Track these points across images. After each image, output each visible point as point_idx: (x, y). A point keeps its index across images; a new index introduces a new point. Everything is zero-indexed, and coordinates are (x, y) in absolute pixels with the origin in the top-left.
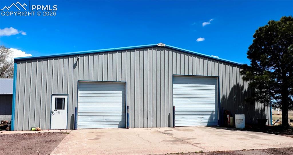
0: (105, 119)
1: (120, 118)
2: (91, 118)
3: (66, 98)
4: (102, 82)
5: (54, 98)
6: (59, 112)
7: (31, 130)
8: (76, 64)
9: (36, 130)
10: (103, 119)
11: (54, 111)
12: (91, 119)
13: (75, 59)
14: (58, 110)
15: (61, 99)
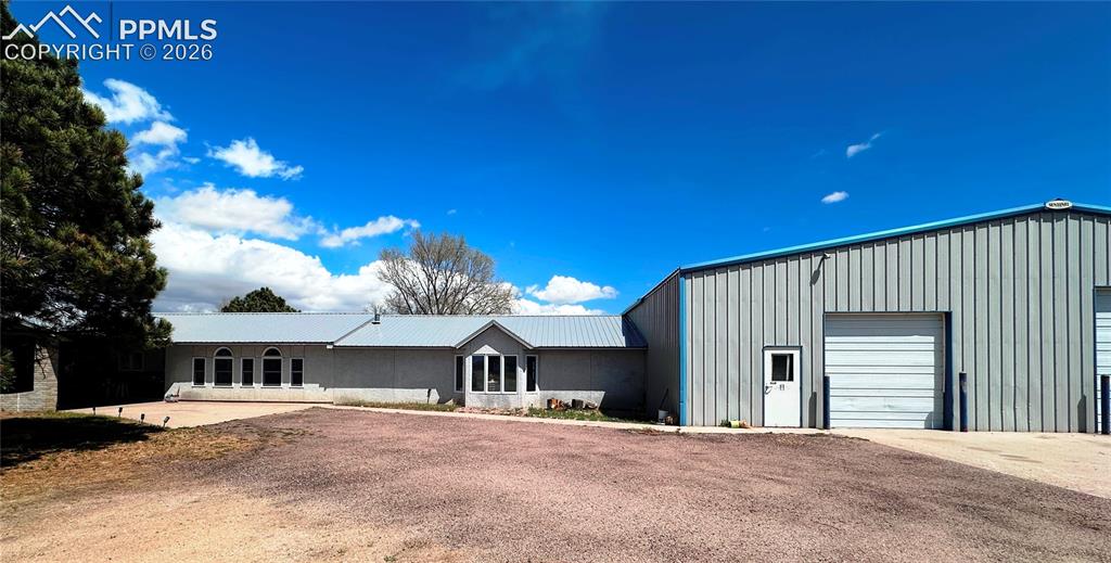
0: (889, 406)
1: (929, 405)
2: (854, 403)
3: (796, 354)
4: (886, 315)
5: (768, 354)
6: (782, 387)
7: (728, 425)
8: (818, 272)
9: (740, 427)
10: (885, 406)
11: (769, 385)
12: (852, 405)
13: (817, 260)
14: (779, 383)
15: (783, 357)
